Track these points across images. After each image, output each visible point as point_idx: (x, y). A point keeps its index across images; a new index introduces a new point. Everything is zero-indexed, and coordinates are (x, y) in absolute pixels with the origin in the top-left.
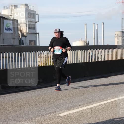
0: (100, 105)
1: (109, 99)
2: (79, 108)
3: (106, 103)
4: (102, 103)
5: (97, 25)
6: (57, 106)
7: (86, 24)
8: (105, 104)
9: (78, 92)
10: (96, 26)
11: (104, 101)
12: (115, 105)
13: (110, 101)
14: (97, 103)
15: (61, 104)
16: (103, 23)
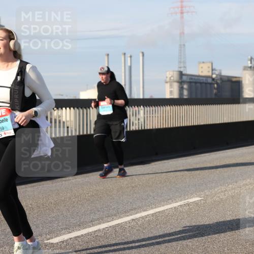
0: (133, 220)
1: (152, 208)
2: (91, 227)
3: (146, 216)
4: (138, 216)
5: (131, 57)
6: (45, 222)
7: (108, 55)
8: (142, 218)
9: (89, 194)
10: (129, 59)
11: (141, 212)
12: (163, 219)
13: (153, 212)
14: (128, 216)
15: (54, 219)
16: (143, 53)
